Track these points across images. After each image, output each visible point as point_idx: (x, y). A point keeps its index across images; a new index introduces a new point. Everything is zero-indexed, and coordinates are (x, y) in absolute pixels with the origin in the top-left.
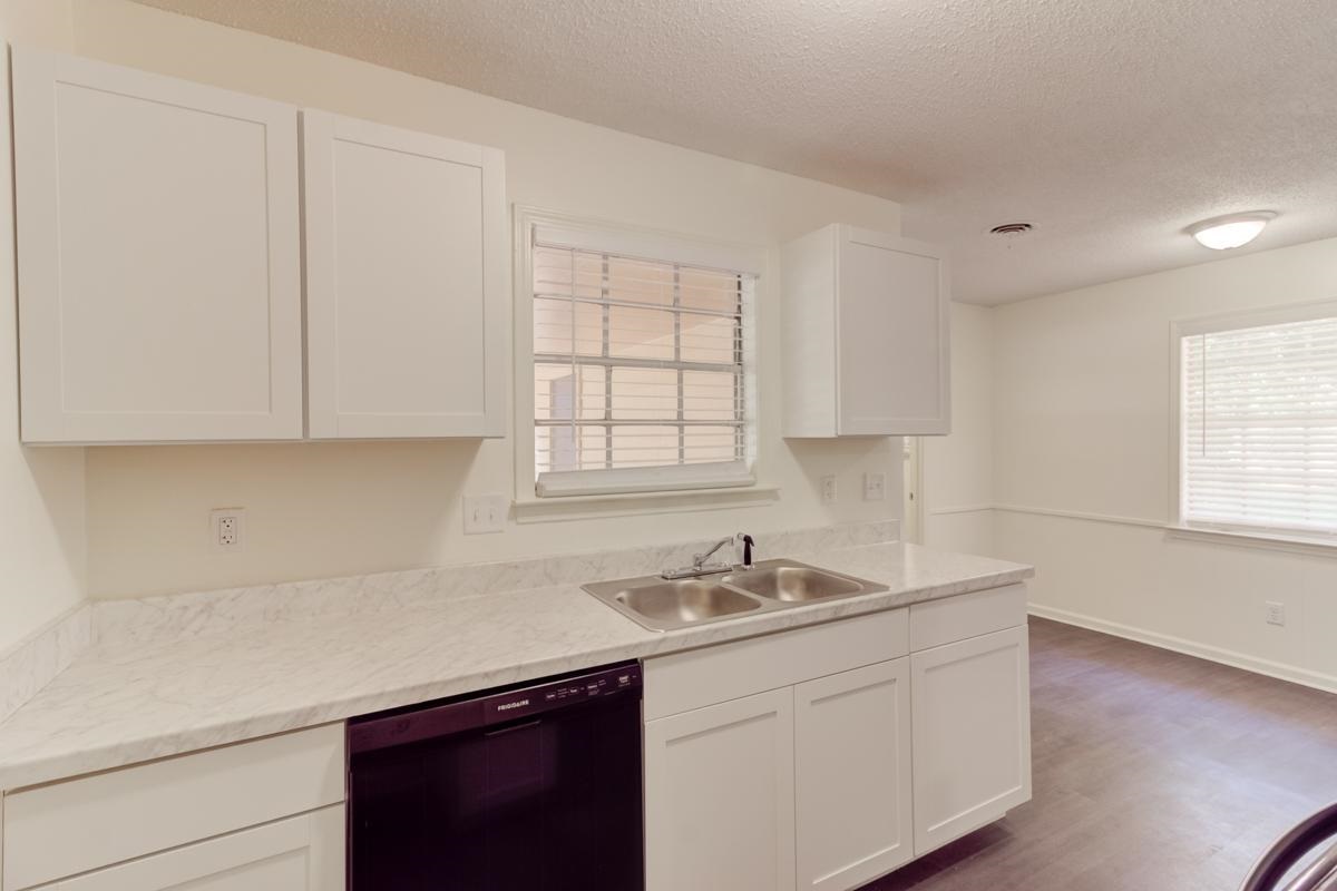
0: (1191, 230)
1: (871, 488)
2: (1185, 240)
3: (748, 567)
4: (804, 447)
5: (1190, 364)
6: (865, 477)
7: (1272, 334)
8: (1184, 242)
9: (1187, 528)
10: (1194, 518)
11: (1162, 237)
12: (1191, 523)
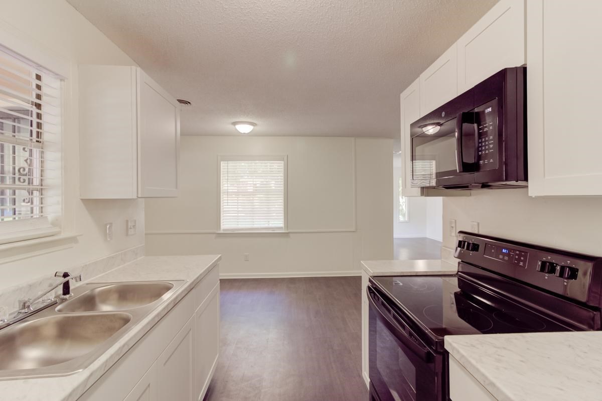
0: (235, 124)
1: (131, 228)
2: (232, 127)
3: (67, 296)
4: (94, 205)
5: (223, 172)
6: (127, 221)
7: (243, 164)
8: (230, 127)
9: (222, 232)
10: (225, 228)
11: (224, 124)
12: (224, 230)
